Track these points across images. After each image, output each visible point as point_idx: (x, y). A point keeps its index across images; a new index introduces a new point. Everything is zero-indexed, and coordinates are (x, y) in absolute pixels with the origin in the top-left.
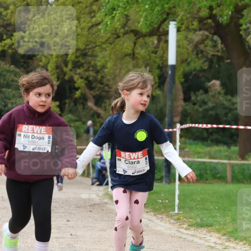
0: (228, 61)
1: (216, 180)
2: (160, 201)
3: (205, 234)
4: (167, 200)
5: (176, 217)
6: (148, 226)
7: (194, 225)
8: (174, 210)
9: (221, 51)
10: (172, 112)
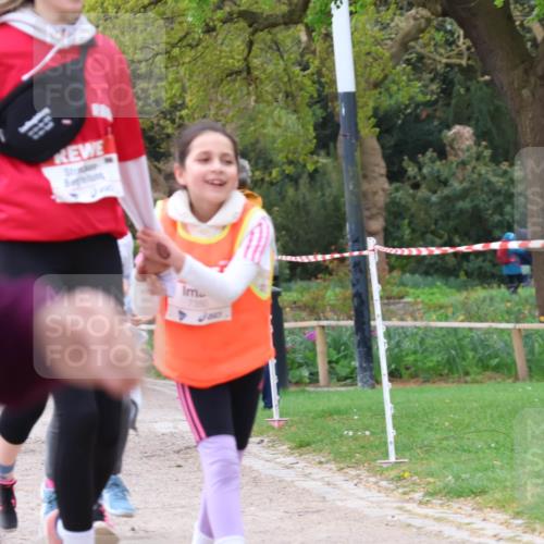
0: (487, 78)
1: (488, 373)
2: (351, 433)
3: (471, 515)
4: (367, 429)
5: (393, 474)
6: (324, 499)
7: (440, 492)
8: (386, 455)
9: (466, 54)
10: (358, 208)
